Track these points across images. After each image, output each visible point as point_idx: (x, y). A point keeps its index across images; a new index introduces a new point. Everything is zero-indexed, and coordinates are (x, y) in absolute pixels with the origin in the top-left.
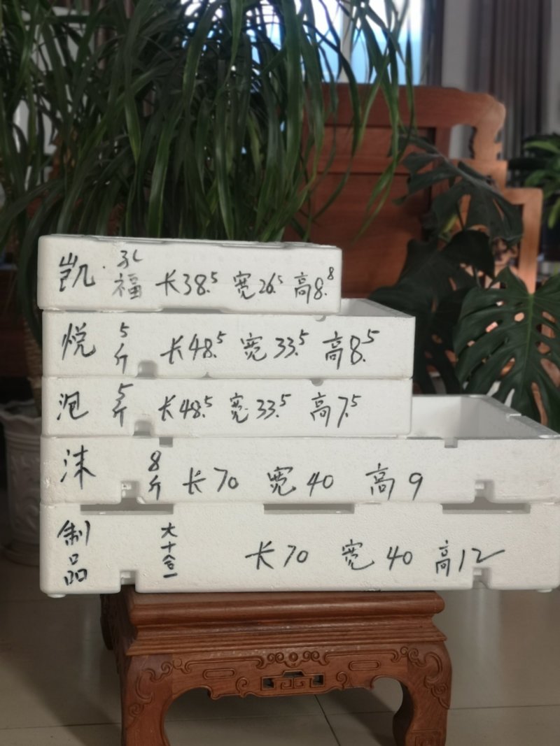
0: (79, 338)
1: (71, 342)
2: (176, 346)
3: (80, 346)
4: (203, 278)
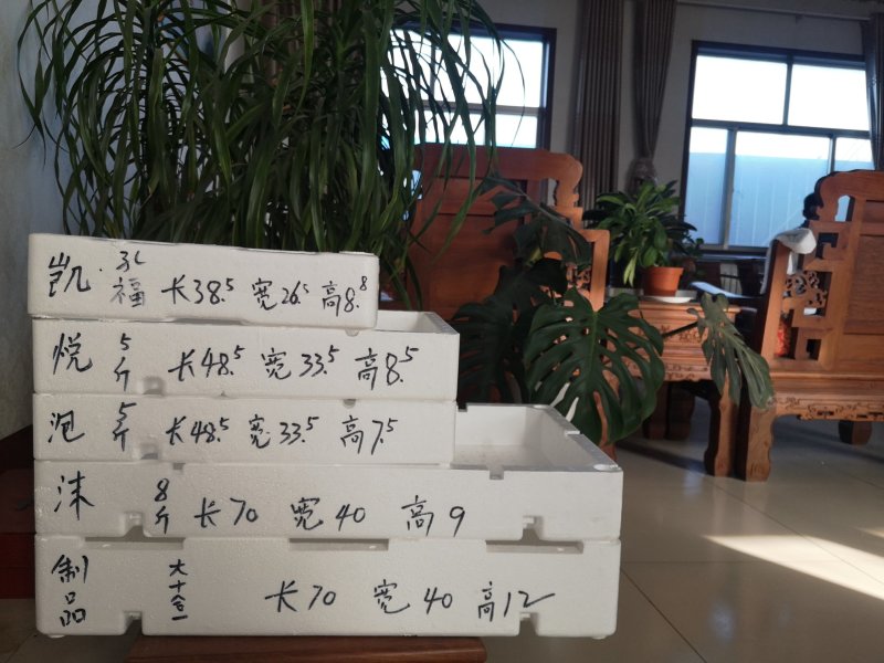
0: (73, 350)
1: (63, 354)
2: (186, 361)
3: (74, 359)
4: (216, 285)
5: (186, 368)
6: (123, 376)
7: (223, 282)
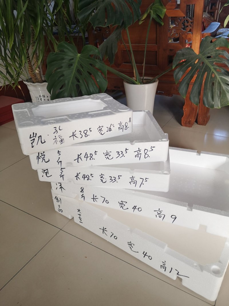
1: (40, 158)
2: (79, 157)
3: (43, 159)
4: (86, 131)
5: (79, 159)
6: (60, 163)
7: (88, 130)
